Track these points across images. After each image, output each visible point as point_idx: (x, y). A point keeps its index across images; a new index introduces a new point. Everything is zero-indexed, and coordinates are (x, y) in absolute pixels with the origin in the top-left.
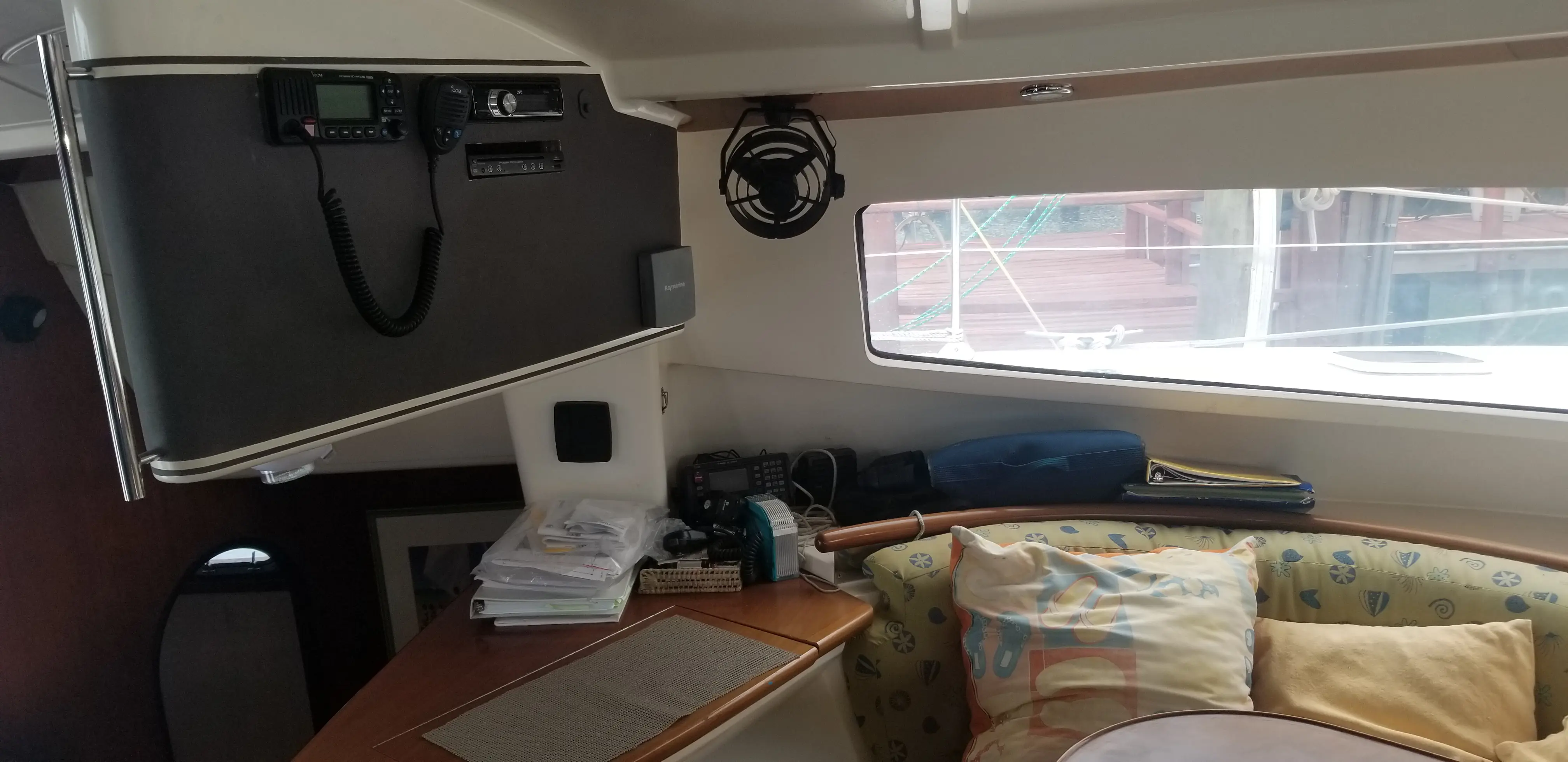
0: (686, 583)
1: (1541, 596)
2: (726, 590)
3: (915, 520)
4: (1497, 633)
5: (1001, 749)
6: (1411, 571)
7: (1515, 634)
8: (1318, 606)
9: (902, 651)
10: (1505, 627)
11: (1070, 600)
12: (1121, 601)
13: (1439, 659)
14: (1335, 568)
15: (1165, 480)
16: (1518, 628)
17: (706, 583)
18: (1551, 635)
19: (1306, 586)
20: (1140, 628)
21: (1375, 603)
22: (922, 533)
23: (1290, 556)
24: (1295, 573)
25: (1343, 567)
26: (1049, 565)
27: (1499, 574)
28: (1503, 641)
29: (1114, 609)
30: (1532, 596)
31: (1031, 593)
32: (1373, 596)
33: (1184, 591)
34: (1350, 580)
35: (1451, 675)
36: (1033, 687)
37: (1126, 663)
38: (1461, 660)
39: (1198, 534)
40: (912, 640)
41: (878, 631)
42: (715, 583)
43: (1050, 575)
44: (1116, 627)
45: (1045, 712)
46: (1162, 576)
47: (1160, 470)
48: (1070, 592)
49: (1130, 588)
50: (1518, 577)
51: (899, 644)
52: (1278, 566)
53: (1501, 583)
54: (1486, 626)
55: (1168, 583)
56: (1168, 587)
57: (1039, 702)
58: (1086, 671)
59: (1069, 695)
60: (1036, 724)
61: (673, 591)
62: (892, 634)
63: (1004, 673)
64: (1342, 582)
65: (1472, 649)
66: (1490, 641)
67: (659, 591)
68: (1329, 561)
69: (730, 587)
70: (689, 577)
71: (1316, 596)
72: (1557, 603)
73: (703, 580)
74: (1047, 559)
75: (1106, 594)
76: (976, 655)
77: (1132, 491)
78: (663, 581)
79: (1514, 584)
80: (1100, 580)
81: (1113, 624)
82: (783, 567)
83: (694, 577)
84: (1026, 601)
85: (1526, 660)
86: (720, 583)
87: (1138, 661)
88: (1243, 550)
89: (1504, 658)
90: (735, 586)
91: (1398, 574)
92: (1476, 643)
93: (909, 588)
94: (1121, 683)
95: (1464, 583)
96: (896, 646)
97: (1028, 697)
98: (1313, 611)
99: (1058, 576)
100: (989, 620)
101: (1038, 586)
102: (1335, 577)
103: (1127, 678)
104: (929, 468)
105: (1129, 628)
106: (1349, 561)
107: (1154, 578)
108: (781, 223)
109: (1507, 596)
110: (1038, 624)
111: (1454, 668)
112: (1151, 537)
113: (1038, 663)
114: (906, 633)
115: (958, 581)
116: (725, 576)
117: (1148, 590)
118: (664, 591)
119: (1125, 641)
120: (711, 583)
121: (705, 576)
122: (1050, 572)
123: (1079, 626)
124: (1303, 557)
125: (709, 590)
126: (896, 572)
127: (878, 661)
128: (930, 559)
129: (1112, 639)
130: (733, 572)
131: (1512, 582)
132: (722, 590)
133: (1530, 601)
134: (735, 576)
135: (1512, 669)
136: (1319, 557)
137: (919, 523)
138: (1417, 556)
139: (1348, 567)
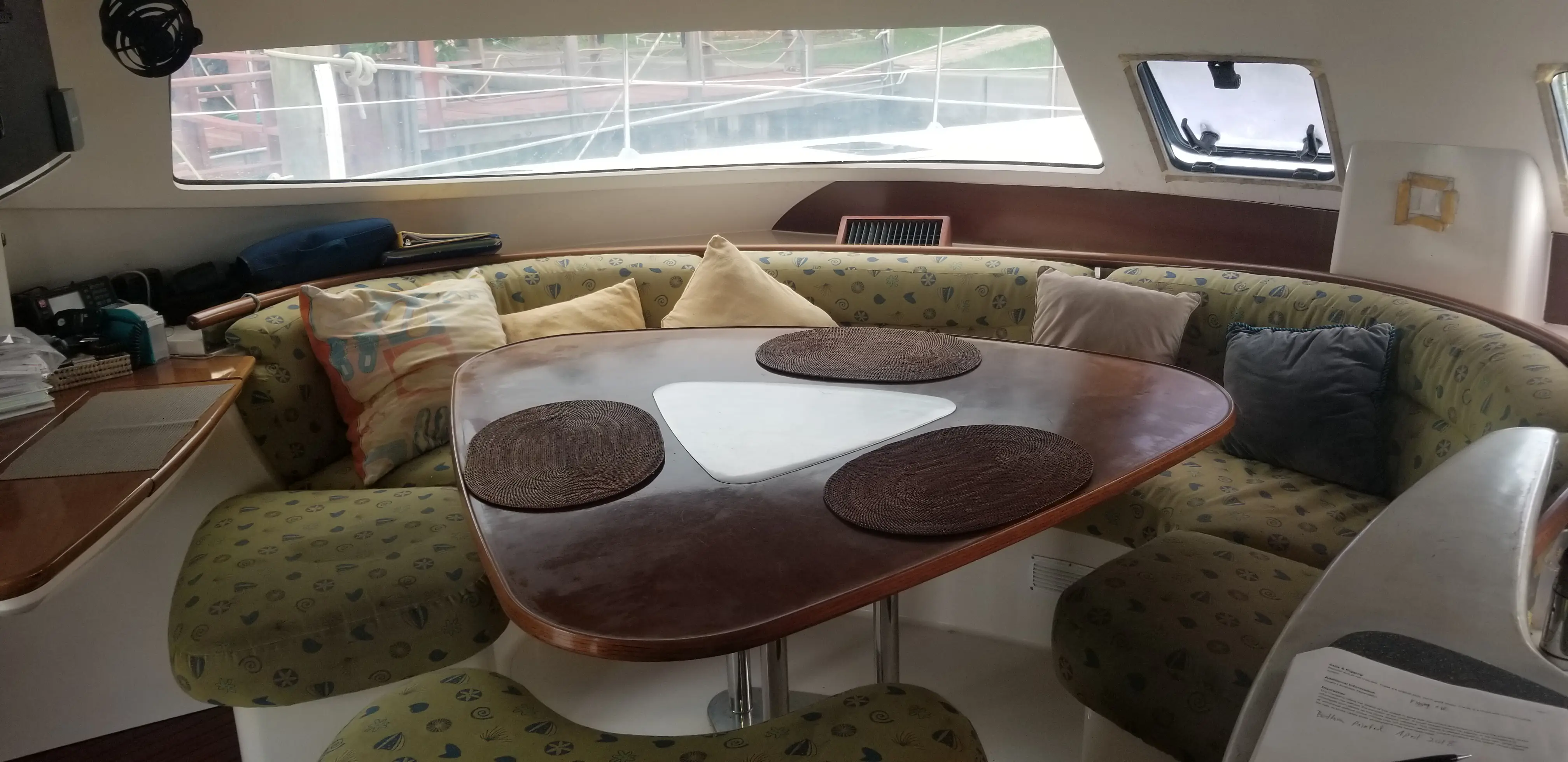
0: (86, 376)
1: (635, 265)
2: (122, 375)
3: (251, 300)
4: (620, 289)
5: (383, 414)
6: (568, 269)
7: (629, 287)
8: (523, 301)
9: (283, 382)
10: (623, 284)
11: (393, 318)
12: (427, 310)
13: (597, 309)
14: (527, 277)
15: (413, 244)
16: (629, 284)
17: (103, 372)
18: (644, 284)
19: (514, 290)
20: (447, 321)
21: (554, 291)
22: (259, 307)
23: (500, 276)
24: (506, 285)
25: (532, 275)
26: (373, 300)
27: (611, 260)
28: (624, 290)
29: (426, 315)
30: (631, 266)
31: (369, 318)
32: (552, 287)
33: (460, 298)
34: (537, 281)
35: (604, 314)
36: (393, 371)
37: (444, 342)
38: (608, 306)
39: (440, 275)
40: (287, 373)
41: (262, 372)
42: (112, 371)
43: (375, 305)
44: (432, 323)
45: (405, 383)
46: (443, 293)
47: (407, 237)
48: (392, 313)
49: (427, 303)
50: (620, 260)
51: (280, 377)
52: (495, 283)
53: (614, 264)
54: (614, 287)
55: (449, 295)
56: (450, 297)
57: (399, 379)
58: (423, 352)
59: (417, 369)
60: (401, 392)
61: (76, 384)
62: (274, 372)
63: (368, 370)
64: (533, 284)
65: (611, 300)
66: (618, 293)
67: (62, 387)
68: (523, 274)
69: (124, 371)
70: (87, 370)
71: (521, 295)
72: (643, 266)
73: (100, 370)
74: (370, 296)
75: (415, 309)
76: (343, 367)
77: (390, 256)
78: (65, 378)
79: (620, 263)
80: (408, 303)
81: (429, 322)
82: (159, 351)
83: (92, 369)
84: (367, 324)
85: (636, 299)
86: (116, 370)
87: (453, 339)
88: (476, 276)
89: (627, 300)
90: (128, 370)
91: (561, 271)
92: (612, 296)
93: (275, 339)
94: (447, 353)
95: (597, 269)
96: (278, 379)
97: (391, 377)
98: (520, 304)
99: (382, 305)
100: (345, 340)
101: (372, 313)
102: (528, 282)
103: (448, 350)
104: (246, 262)
105: (439, 322)
106: (533, 271)
107: (438, 295)
108: (159, 64)
109: (619, 270)
110: (383, 333)
111: (606, 311)
112: (413, 282)
113: (390, 356)
114: (282, 369)
115: (315, 323)
116: (119, 363)
117: (440, 301)
118: (67, 386)
119: (440, 330)
120: (108, 371)
121: (102, 366)
122: (375, 303)
123: (409, 328)
124: (507, 275)
125: (107, 378)
126: (261, 330)
127: (269, 391)
128: (280, 318)
129: (433, 330)
130: (125, 359)
131: (619, 263)
132: (118, 375)
133: (630, 269)
134: (128, 361)
135: (631, 305)
136: (516, 272)
137: (255, 300)
138: (568, 261)
139: (534, 275)
